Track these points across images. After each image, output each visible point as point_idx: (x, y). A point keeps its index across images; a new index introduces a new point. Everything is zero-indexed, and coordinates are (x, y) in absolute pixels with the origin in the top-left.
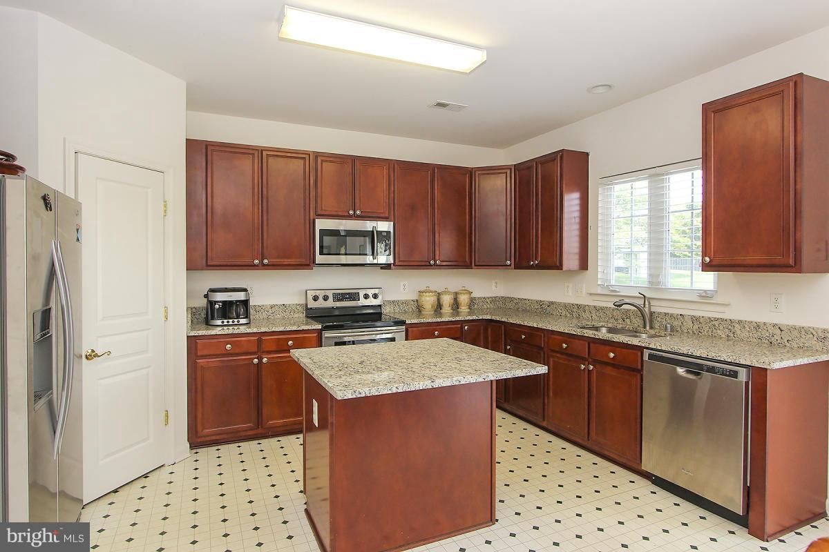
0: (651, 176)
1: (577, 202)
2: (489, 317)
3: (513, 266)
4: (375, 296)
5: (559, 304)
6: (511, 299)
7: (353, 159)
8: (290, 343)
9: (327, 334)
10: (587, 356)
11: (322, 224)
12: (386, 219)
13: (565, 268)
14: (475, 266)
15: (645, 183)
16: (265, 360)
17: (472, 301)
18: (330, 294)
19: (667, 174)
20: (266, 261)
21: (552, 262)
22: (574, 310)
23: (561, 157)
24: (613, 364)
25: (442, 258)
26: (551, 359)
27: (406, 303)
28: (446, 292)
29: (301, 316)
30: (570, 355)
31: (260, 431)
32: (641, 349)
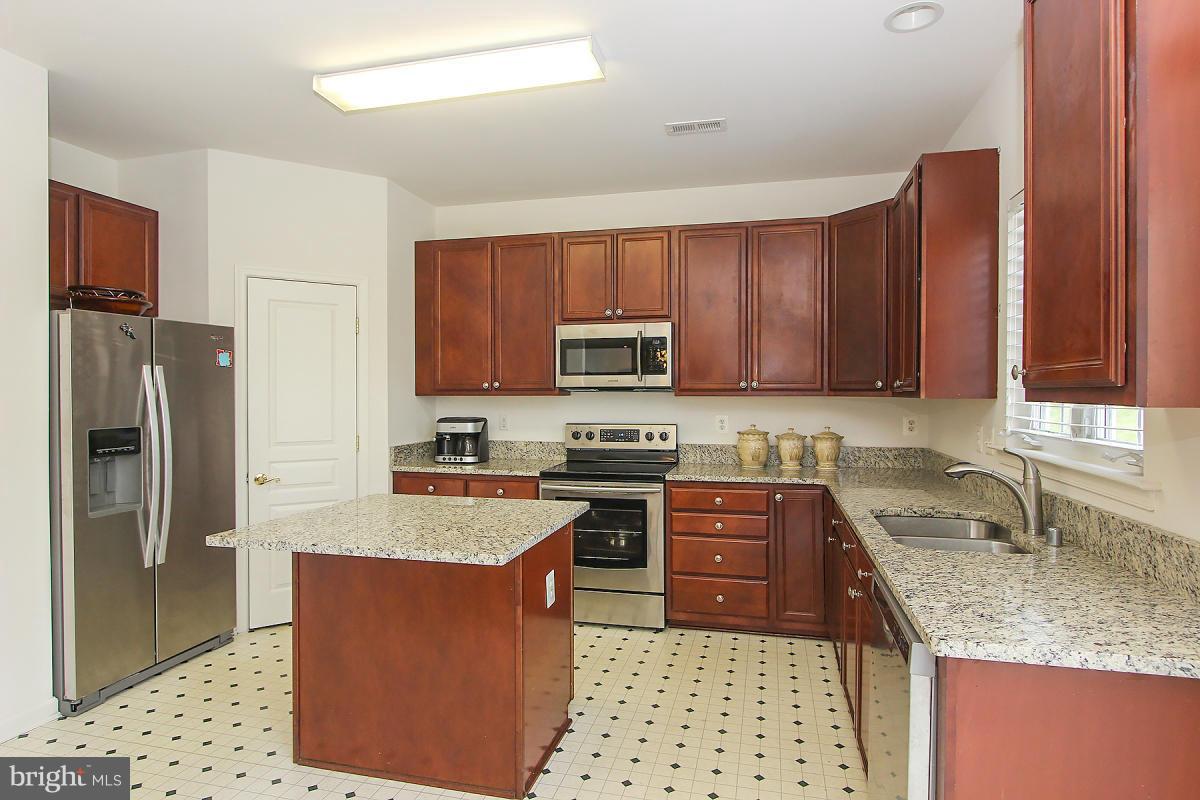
3: (889, 391)
4: (664, 437)
7: (613, 235)
8: (500, 491)
9: (543, 486)
14: (830, 390)
18: (596, 430)
20: (497, 385)
21: (911, 382)
23: (920, 172)
25: (765, 377)
27: (722, 449)
28: (790, 435)
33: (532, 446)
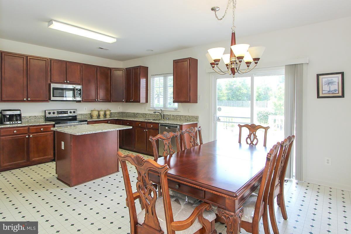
0: (164, 76)
1: (145, 82)
2: (117, 118)
3: (125, 102)
4: (74, 112)
5: (140, 113)
6: (125, 113)
7: (66, 62)
8: (42, 129)
10: (146, 127)
11: (53, 85)
12: (79, 84)
13: (141, 102)
14: (112, 101)
15: (162, 78)
16: (31, 136)
17: (111, 113)
18: (56, 112)
19: (167, 76)
20: (29, 99)
21: (137, 100)
22: (144, 115)
23: (140, 68)
24: (152, 129)
25: (100, 99)
26: (136, 130)
27: (86, 115)
28: (101, 111)
29: (43, 120)
30: (142, 128)
31: (28, 163)
32: (158, 123)
33: (32, 117)
